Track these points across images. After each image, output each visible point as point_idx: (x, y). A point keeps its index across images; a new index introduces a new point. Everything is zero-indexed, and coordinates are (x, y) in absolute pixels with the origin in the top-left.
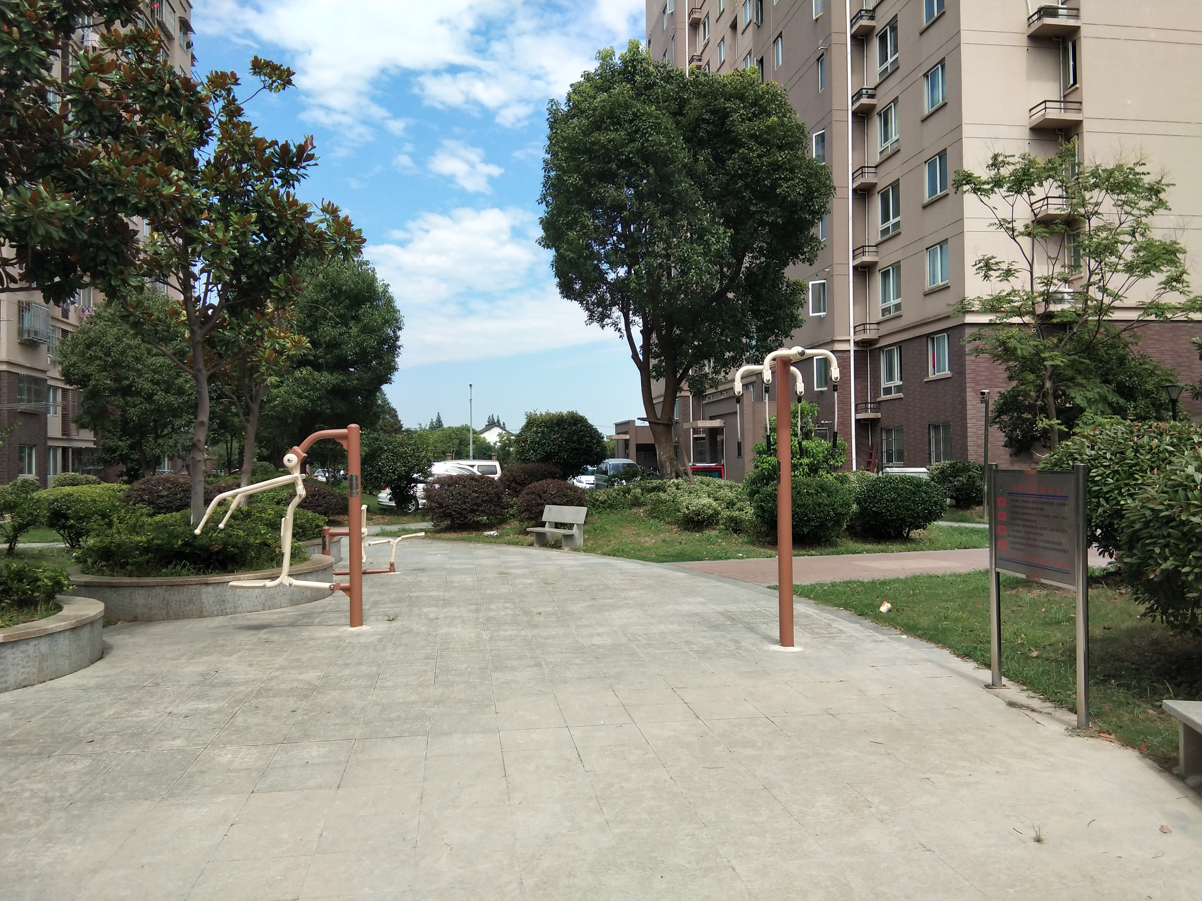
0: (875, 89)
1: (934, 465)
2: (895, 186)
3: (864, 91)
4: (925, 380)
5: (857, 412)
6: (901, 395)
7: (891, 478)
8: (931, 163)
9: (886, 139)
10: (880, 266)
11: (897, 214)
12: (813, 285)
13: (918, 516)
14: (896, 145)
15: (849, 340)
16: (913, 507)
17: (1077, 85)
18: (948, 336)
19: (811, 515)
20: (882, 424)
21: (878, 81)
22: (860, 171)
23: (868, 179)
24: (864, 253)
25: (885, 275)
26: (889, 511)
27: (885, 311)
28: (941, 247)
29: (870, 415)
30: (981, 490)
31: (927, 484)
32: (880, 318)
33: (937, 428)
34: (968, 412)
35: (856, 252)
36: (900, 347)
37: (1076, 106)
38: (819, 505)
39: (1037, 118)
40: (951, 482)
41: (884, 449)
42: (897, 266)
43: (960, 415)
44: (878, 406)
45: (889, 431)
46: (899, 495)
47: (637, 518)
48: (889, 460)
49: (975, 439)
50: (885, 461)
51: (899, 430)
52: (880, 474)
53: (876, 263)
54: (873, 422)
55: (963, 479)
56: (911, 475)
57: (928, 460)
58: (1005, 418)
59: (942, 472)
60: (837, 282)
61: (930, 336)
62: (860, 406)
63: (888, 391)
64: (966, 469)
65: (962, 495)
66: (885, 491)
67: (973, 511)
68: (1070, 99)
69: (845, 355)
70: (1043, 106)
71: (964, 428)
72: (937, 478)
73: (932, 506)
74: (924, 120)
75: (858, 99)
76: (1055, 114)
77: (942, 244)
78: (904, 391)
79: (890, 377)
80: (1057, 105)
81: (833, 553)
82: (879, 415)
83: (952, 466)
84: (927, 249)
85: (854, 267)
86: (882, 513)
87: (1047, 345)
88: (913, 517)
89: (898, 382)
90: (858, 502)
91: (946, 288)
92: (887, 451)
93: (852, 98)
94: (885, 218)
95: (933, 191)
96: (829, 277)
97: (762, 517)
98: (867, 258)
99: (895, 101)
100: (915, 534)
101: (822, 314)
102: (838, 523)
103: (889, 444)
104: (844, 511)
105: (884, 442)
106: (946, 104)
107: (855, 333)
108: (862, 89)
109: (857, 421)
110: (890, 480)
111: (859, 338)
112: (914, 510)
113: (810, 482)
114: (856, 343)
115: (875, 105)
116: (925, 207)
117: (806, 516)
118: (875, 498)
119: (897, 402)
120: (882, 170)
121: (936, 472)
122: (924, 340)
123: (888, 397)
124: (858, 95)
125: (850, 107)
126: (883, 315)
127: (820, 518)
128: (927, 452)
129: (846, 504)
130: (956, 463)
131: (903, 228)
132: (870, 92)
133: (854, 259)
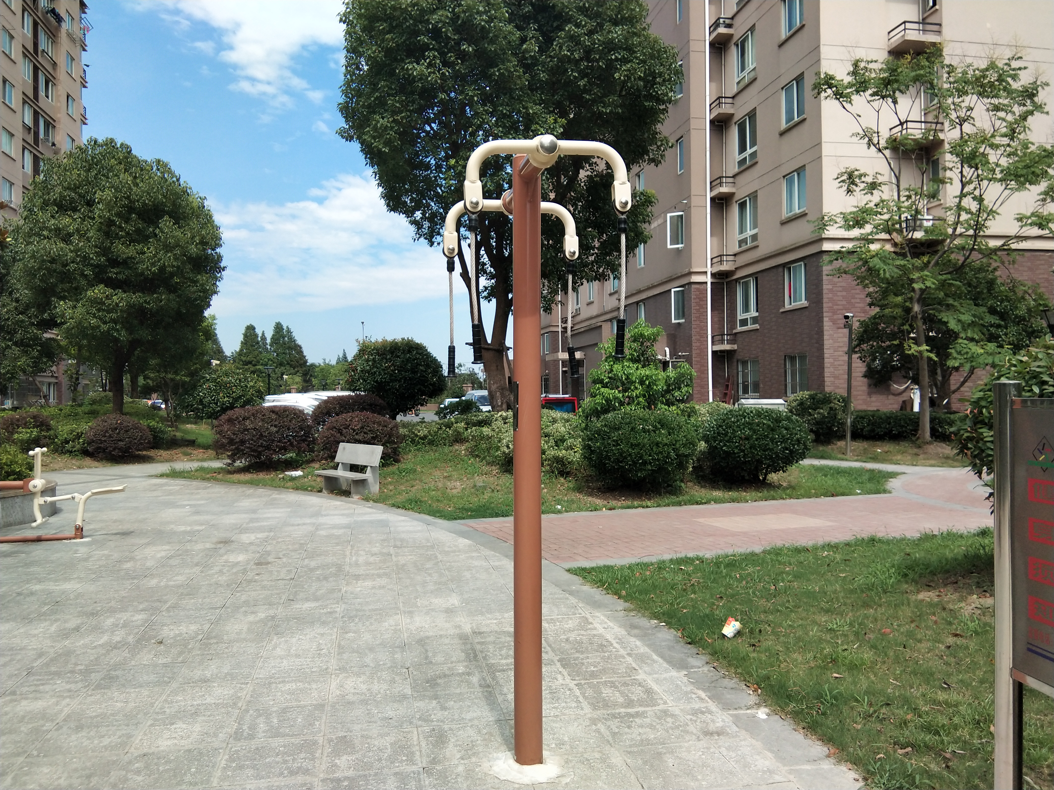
0: (732, 18)
1: (792, 397)
2: (752, 115)
3: (721, 21)
4: (782, 310)
5: (713, 343)
6: (757, 326)
7: (745, 411)
8: (787, 88)
9: (743, 69)
10: (737, 197)
11: (753, 144)
12: (671, 217)
13: (777, 456)
14: (753, 74)
15: (706, 272)
16: (771, 446)
17: (937, 7)
18: (805, 265)
19: (646, 457)
20: (739, 356)
21: (735, 9)
22: (717, 102)
23: (726, 109)
24: (721, 184)
25: (742, 206)
26: (743, 451)
27: (741, 242)
28: (798, 174)
29: (726, 347)
30: (843, 424)
31: (788, 419)
32: (737, 249)
33: (792, 359)
34: (825, 342)
35: (714, 184)
36: (757, 278)
37: (935, 28)
38: (657, 444)
39: (896, 39)
40: (810, 414)
41: (740, 381)
42: (754, 196)
43: (817, 345)
44: (734, 338)
45: (745, 363)
46: (755, 432)
47: (457, 455)
48: (745, 391)
49: (832, 370)
50: (741, 392)
51: (755, 362)
52: (736, 406)
53: (732, 195)
54: (730, 353)
55: (824, 411)
56: (769, 407)
57: (783, 391)
58: (864, 346)
59: (801, 404)
60: (695, 213)
61: (786, 266)
62: (717, 338)
63: (744, 322)
64: (827, 400)
65: (822, 429)
66: (738, 426)
67: (834, 447)
68: (929, 20)
69: (702, 287)
70: (902, 27)
71: (821, 357)
72: (796, 410)
73: (793, 445)
74: (781, 46)
75: (715, 29)
76: (913, 35)
77: (800, 170)
78: (760, 322)
79: (746, 308)
80: (916, 26)
81: (674, 504)
82: (735, 347)
83: (812, 397)
84: (784, 177)
85: (711, 198)
86: (734, 453)
87: (916, 264)
88: (771, 458)
89: (753, 313)
90: (706, 439)
91: (804, 215)
92: (743, 383)
93: (710, 28)
94: (743, 148)
95: (790, 118)
96: (687, 209)
97: (590, 459)
98: (724, 189)
99: (752, 29)
100: (773, 477)
101: (680, 246)
102: (681, 466)
103: (745, 376)
104: (688, 452)
105: (740, 374)
106: (804, 26)
107: (712, 264)
108: (719, 19)
109: (714, 353)
110: (744, 413)
111: (715, 270)
112: (772, 449)
113: (647, 416)
114: (713, 275)
115: (733, 35)
116: (782, 134)
117: (641, 458)
118: (726, 435)
119: (752, 333)
120: (740, 100)
121: (795, 404)
122: (781, 269)
123: (745, 328)
124: (715, 25)
125: (707, 37)
126: (740, 246)
127: (658, 460)
128: (783, 383)
129: (690, 443)
130: (816, 395)
131: (759, 157)
132: (728, 21)
133: (711, 190)
